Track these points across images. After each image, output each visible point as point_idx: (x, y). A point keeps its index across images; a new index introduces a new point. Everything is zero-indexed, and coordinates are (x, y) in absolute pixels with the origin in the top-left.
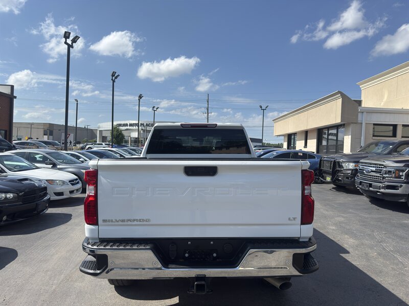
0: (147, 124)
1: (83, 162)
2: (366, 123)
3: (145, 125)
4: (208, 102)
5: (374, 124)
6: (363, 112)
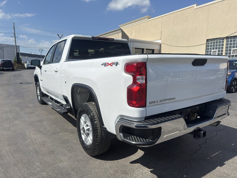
2: (132, 48)
4: (14, 29)
5: (136, 48)
6: (131, 41)
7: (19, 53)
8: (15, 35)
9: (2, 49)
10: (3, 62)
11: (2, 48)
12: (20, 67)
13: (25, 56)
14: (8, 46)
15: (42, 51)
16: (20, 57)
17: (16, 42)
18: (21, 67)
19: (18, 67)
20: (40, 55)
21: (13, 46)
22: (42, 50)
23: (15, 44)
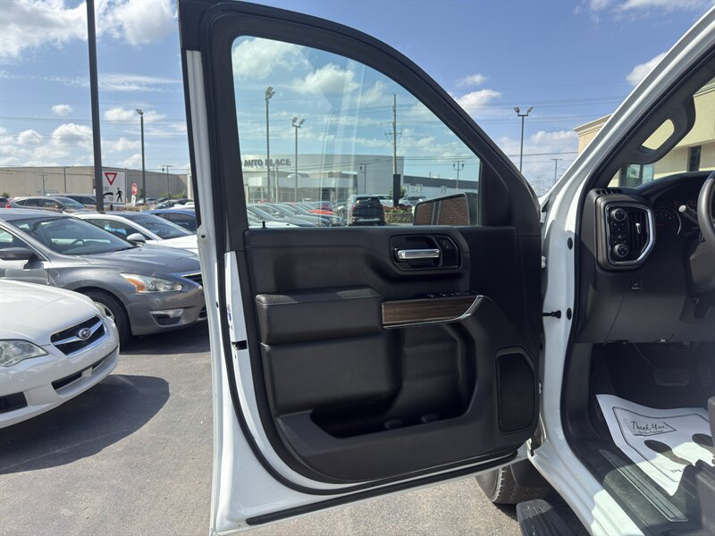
0: (277, 160)
1: (134, 243)
3: (274, 162)
4: (395, 111)
7: (399, 175)
8: (395, 127)
9: (363, 169)
10: (358, 202)
11: (363, 166)
12: (398, 216)
13: (415, 185)
14: (378, 159)
15: (461, 167)
16: (404, 186)
17: (395, 147)
18: (403, 216)
19: (394, 216)
20: (454, 181)
21: (388, 159)
22: (461, 163)
23: (393, 155)
